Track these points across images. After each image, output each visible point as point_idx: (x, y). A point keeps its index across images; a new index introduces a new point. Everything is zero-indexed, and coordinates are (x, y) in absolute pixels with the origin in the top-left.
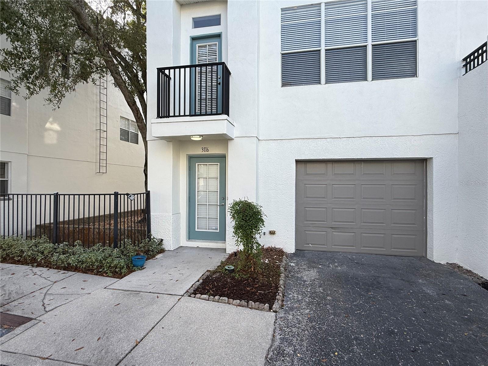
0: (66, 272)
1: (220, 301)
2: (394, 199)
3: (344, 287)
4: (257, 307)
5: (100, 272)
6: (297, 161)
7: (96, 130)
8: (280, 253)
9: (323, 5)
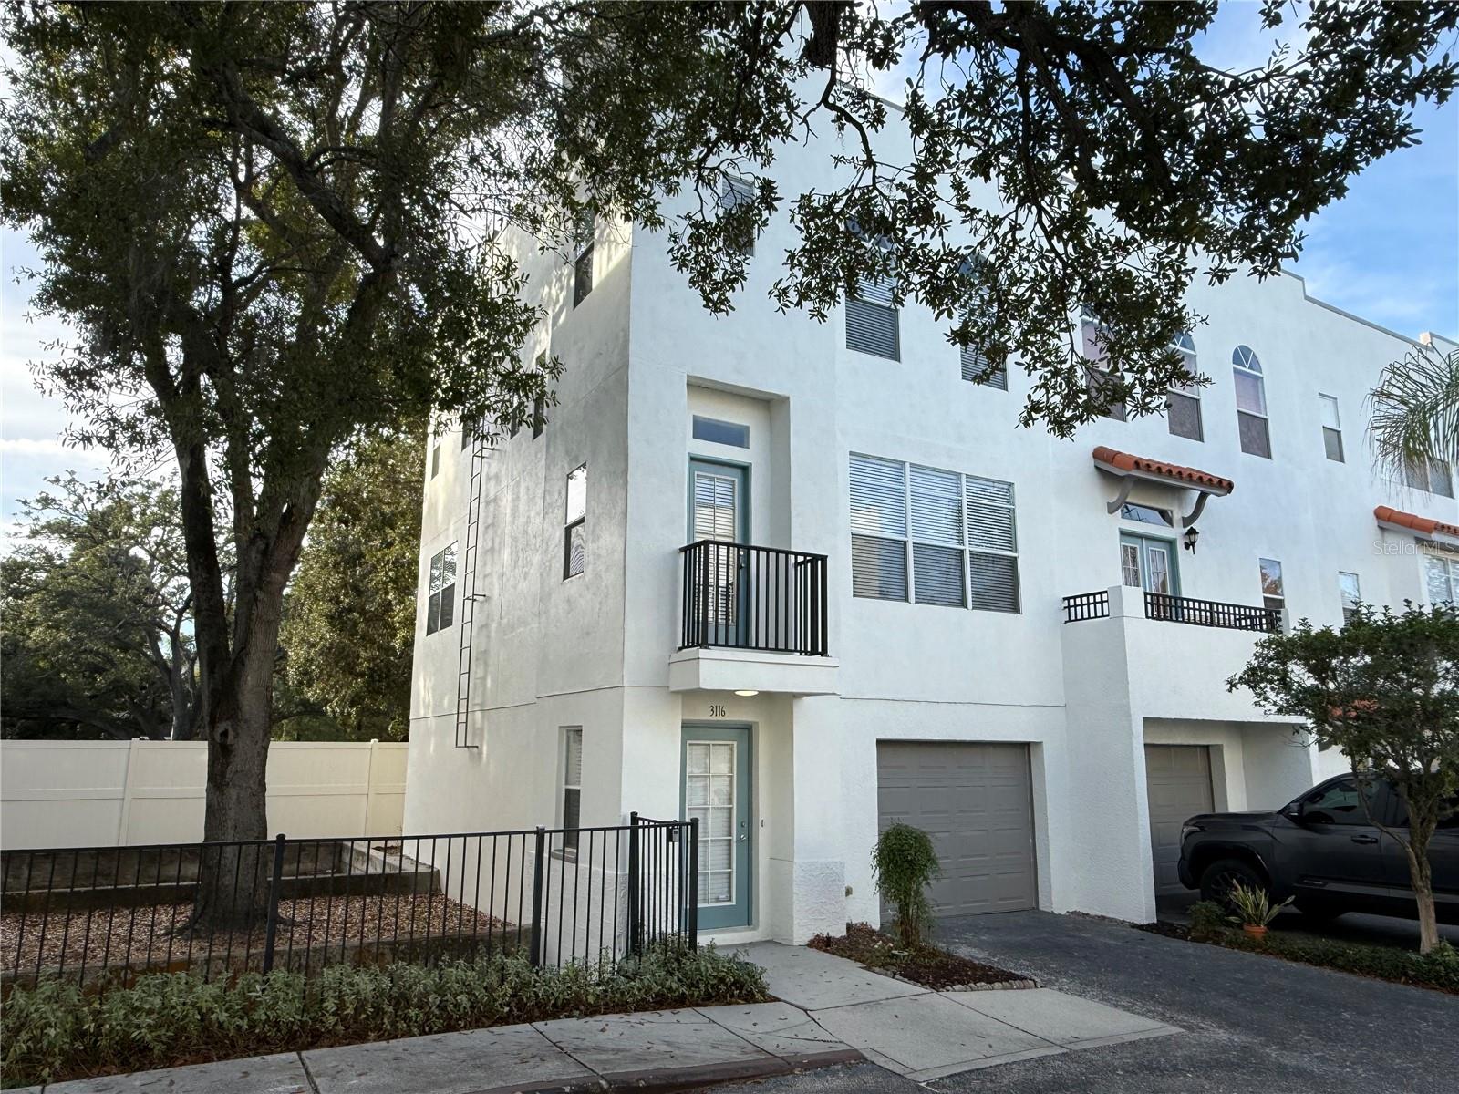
6: (880, 743)
9: (907, 465)
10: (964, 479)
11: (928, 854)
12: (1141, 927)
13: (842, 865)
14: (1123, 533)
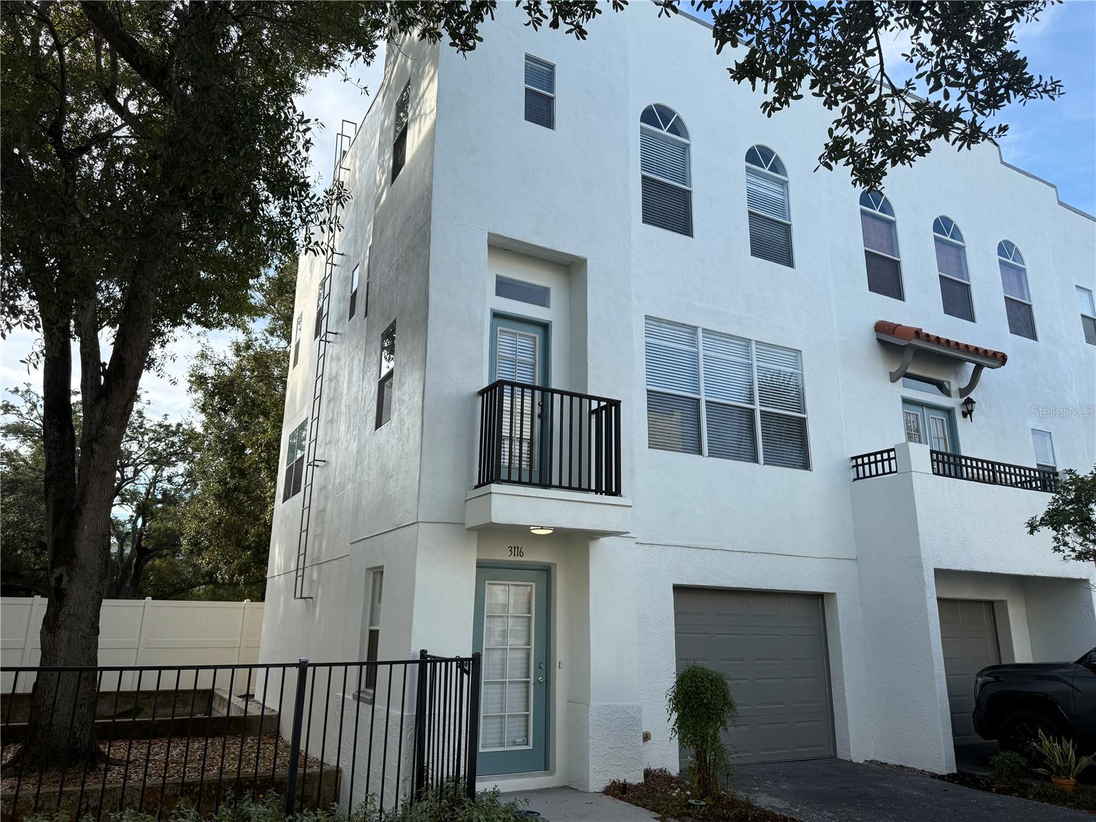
6: (678, 589)
9: (700, 331)
10: (754, 346)
11: (725, 698)
12: (942, 777)
13: (639, 710)
14: (906, 401)
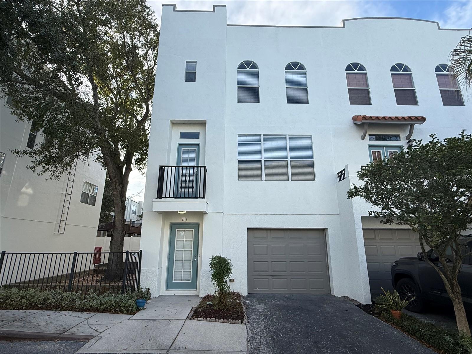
0: (89, 313)
1: (211, 321)
2: (309, 254)
3: (282, 311)
4: (234, 322)
5: (117, 311)
6: (249, 229)
7: (62, 193)
8: (238, 295)
9: (262, 135)
10: (288, 137)
14: (372, 146)
